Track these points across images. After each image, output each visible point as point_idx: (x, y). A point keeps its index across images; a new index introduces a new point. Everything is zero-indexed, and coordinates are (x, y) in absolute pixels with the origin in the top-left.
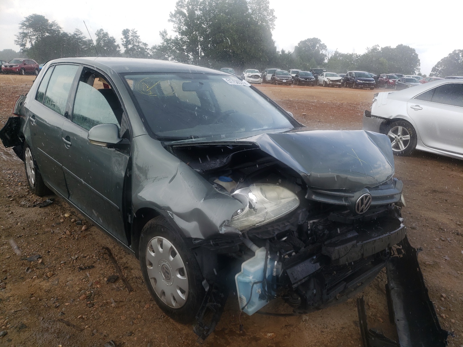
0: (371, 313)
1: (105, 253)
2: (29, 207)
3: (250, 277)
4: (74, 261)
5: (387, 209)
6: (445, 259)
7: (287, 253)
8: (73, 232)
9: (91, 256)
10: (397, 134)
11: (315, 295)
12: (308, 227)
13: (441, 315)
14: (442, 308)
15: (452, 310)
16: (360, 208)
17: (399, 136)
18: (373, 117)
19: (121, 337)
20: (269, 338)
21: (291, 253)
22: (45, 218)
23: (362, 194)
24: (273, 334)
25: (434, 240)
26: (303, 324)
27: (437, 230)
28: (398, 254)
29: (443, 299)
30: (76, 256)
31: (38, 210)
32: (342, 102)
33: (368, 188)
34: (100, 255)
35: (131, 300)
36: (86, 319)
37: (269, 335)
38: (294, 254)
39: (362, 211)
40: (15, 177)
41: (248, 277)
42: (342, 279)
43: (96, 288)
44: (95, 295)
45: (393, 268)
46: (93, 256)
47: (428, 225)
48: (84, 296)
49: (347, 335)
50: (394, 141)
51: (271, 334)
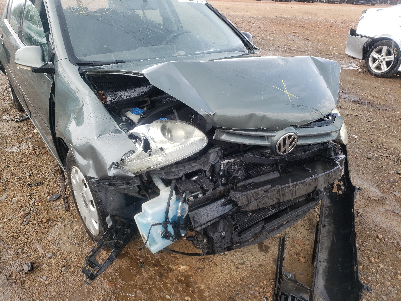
0: (295, 251)
1: (57, 171)
2: (8, 121)
3: (148, 219)
4: (28, 177)
5: (322, 147)
6: (394, 194)
7: (193, 195)
8: (37, 148)
9: (44, 173)
10: (380, 54)
11: (224, 237)
12: (221, 167)
13: (370, 258)
14: (374, 250)
15: (384, 253)
16: (282, 149)
17: (382, 56)
18: (358, 36)
19: (41, 258)
20: (181, 271)
21: (198, 195)
22: (17, 133)
23: (285, 133)
24: (186, 266)
25: (388, 173)
26: (221, 258)
27: (396, 161)
28: (338, 191)
29: (378, 240)
30: (31, 173)
31: (14, 124)
32: (337, 19)
33: (295, 126)
34: (53, 172)
35: (65, 220)
36: (16, 237)
37: (182, 267)
38: (201, 195)
39: (285, 151)
40: (6, 91)
41: (147, 219)
42: (262, 219)
43: (37, 206)
44: (33, 213)
45: (329, 205)
46: (46, 173)
47: (387, 155)
48: (23, 213)
49: (262, 274)
50: (377, 62)
51: (184, 266)
